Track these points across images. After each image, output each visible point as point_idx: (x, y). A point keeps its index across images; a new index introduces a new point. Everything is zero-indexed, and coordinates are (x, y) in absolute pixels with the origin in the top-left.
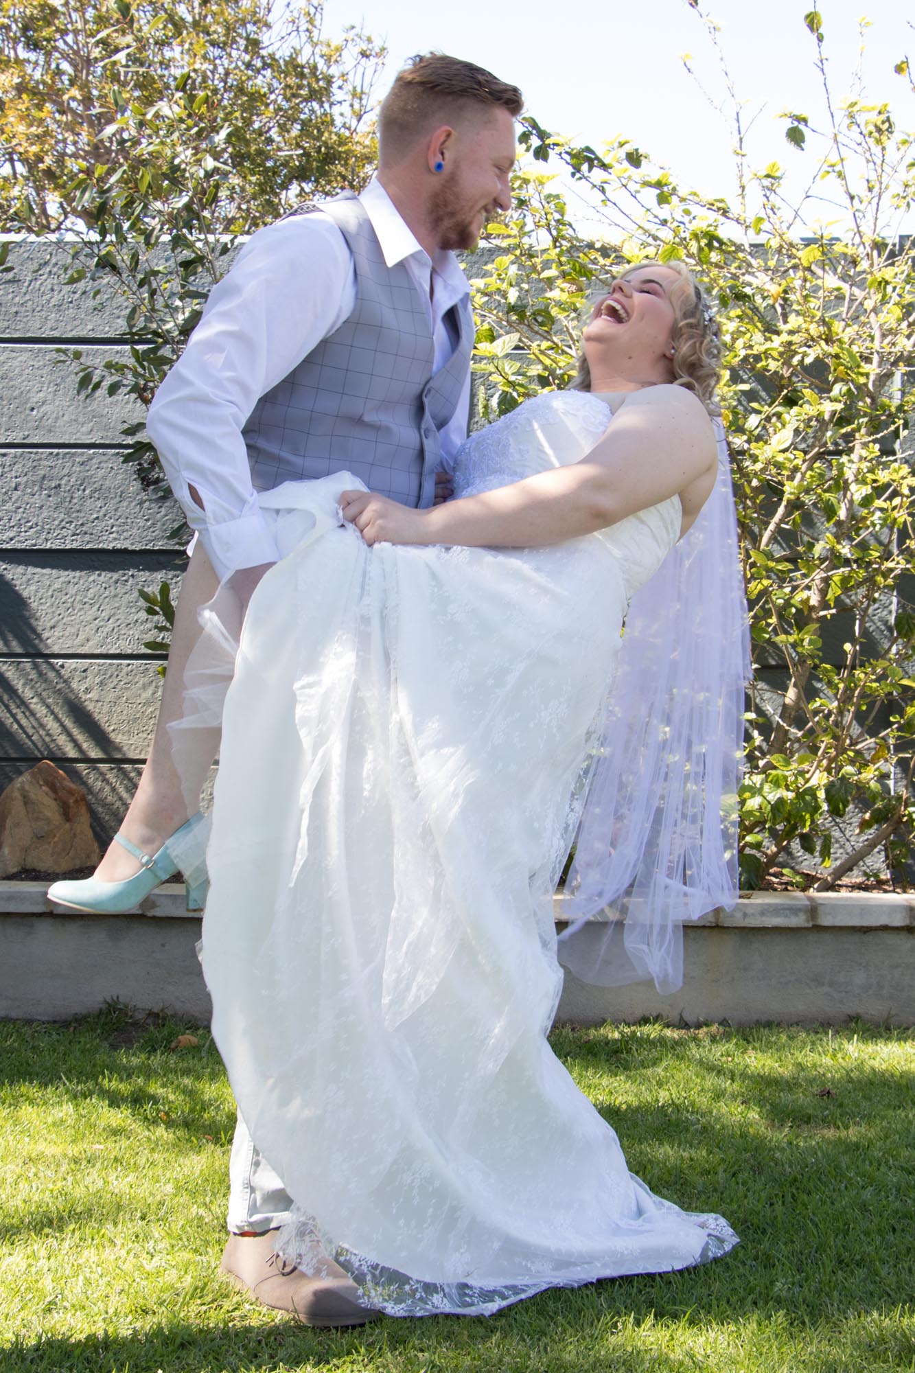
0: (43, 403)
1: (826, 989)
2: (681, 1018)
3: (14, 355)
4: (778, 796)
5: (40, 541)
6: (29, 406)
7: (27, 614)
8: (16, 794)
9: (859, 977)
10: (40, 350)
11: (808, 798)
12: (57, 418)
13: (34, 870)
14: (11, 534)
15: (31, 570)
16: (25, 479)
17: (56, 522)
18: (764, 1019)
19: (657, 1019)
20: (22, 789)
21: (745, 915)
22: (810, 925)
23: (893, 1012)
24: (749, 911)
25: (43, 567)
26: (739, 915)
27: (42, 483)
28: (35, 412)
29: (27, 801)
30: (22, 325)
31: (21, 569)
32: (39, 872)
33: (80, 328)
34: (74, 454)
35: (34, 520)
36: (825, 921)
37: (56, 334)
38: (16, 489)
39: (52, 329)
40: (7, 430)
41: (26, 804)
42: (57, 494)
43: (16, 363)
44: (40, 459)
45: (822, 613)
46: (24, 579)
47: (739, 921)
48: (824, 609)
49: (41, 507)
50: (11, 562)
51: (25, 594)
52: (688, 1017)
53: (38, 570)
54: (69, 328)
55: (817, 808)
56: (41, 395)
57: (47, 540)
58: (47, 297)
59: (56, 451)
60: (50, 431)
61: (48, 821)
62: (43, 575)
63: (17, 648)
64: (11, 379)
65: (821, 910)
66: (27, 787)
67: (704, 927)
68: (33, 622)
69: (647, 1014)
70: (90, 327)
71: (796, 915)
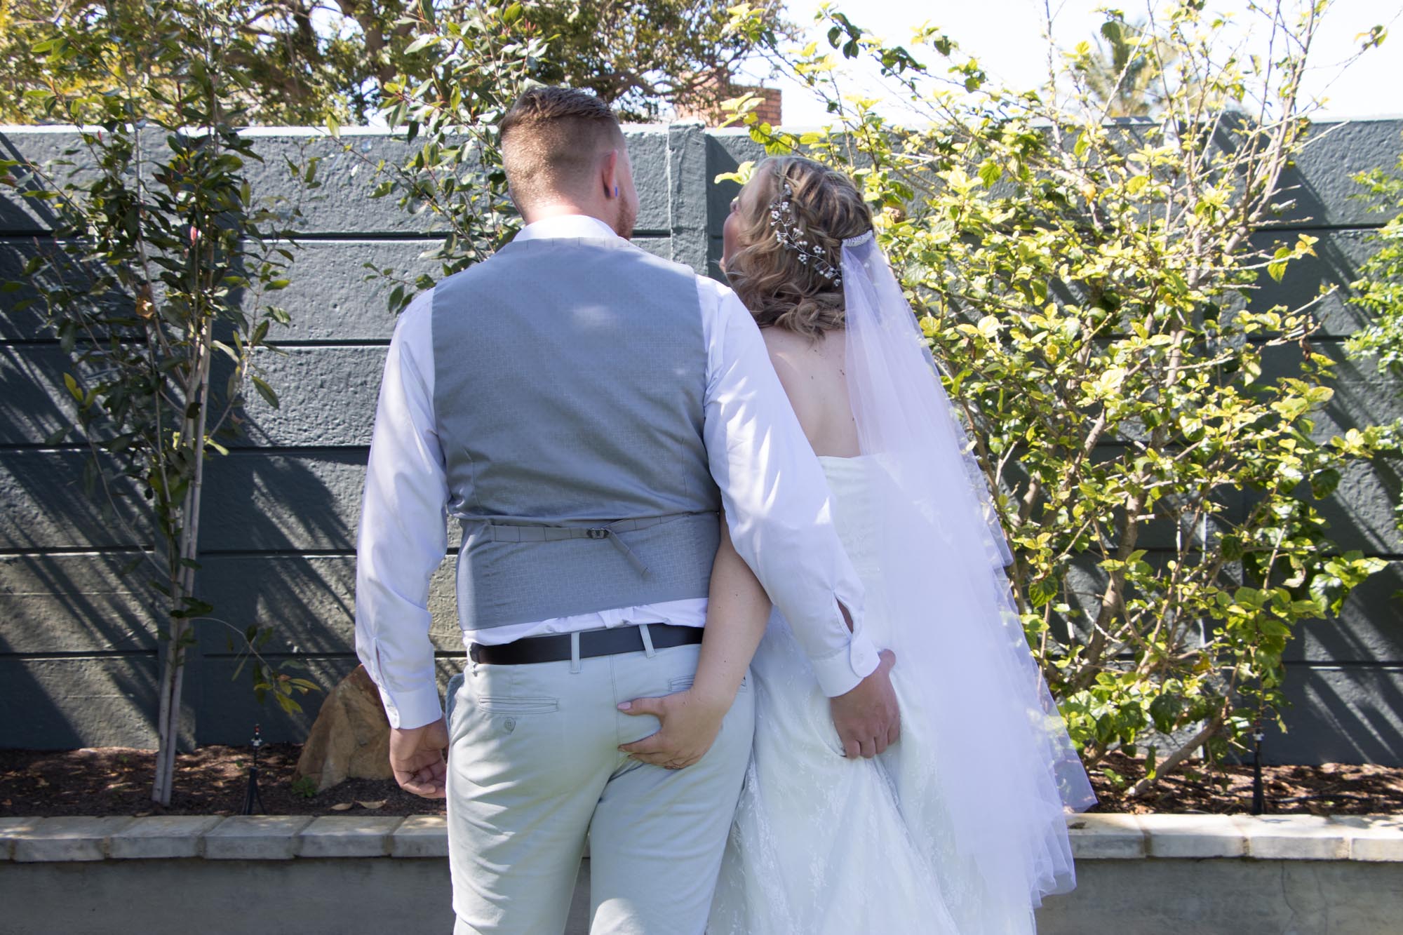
0: (346, 299)
1: (1160, 916)
3: (315, 251)
4: (1103, 712)
5: (348, 438)
6: (331, 302)
7: (337, 510)
8: (339, 704)
9: (1193, 905)
10: (340, 245)
11: (1132, 712)
12: (360, 315)
13: (359, 779)
14: (319, 432)
15: (340, 466)
16: (331, 376)
17: (364, 419)
20: (344, 698)
21: (1079, 847)
22: (1144, 856)
24: (1083, 843)
25: (352, 463)
27: (347, 380)
28: (338, 309)
29: (349, 709)
30: (321, 221)
31: (329, 466)
32: (364, 780)
33: (379, 223)
34: (379, 351)
35: (341, 417)
36: (1159, 852)
37: (356, 229)
38: (322, 386)
39: (352, 225)
40: (310, 327)
41: (348, 712)
42: (363, 391)
43: (316, 259)
44: (345, 357)
45: (1140, 518)
46: (334, 475)
48: (1141, 514)
49: (348, 404)
50: (319, 459)
51: (335, 491)
53: (347, 467)
54: (369, 223)
55: (1142, 721)
56: (343, 291)
57: (355, 437)
58: (346, 192)
59: (360, 347)
60: (354, 328)
61: (371, 728)
62: (352, 472)
63: (326, 544)
64: (313, 276)
65: (1155, 842)
66: (348, 695)
68: (343, 518)
70: (390, 222)
71: (1130, 846)
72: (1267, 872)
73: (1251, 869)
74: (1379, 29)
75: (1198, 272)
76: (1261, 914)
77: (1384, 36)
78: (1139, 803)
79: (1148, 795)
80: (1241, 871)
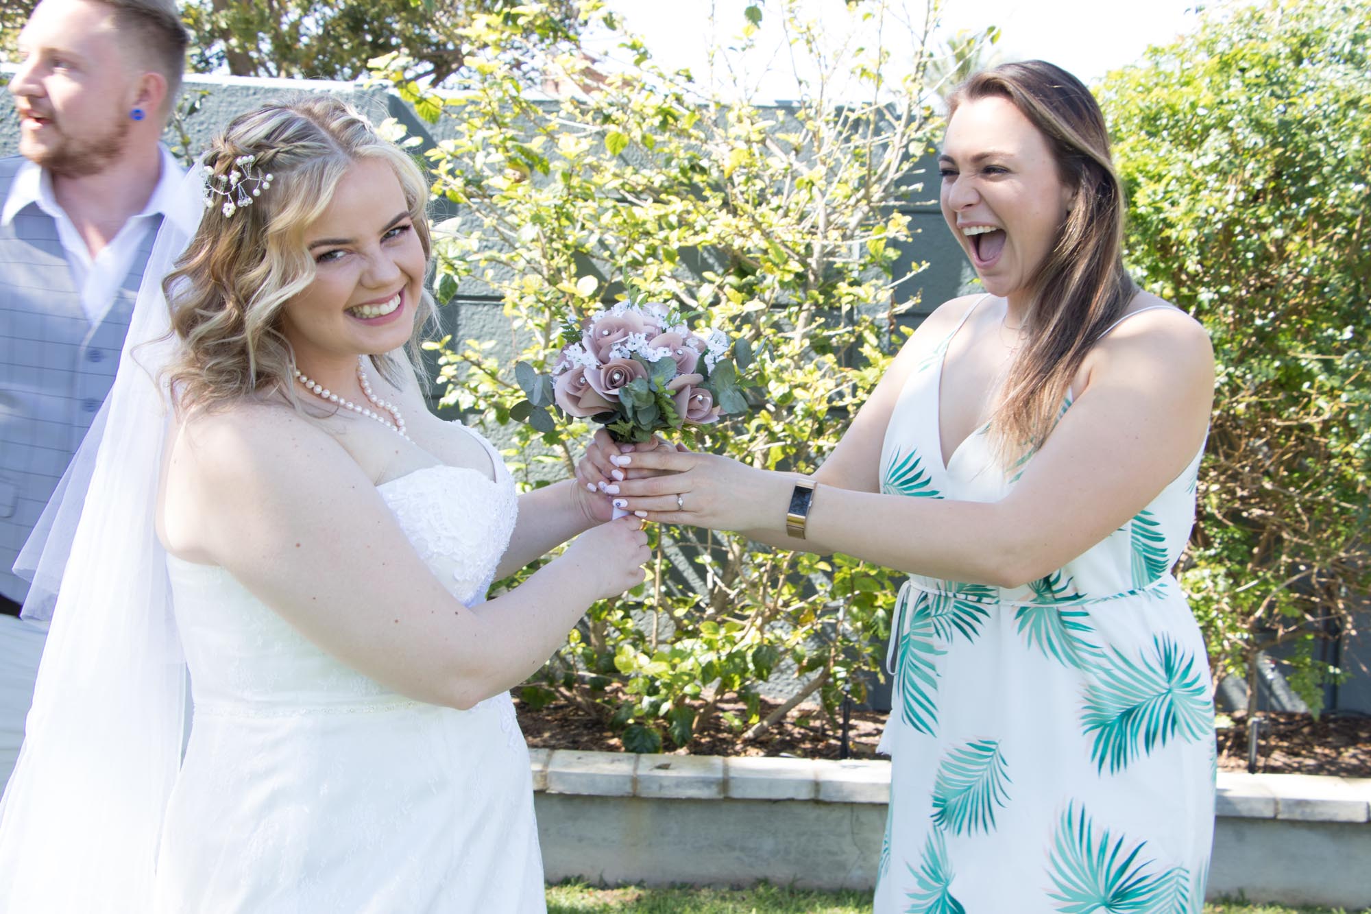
1: (737, 853)
2: (601, 877)
4: (709, 659)
9: (768, 844)
11: (735, 662)
18: (678, 881)
19: (579, 879)
21: (661, 787)
22: (721, 797)
23: (799, 876)
24: (665, 783)
26: (655, 787)
36: (736, 793)
47: (654, 792)
52: (609, 878)
55: (746, 670)
65: (732, 783)
67: (622, 797)
69: (569, 875)
71: (709, 787)
72: (836, 814)
73: (823, 811)
74: (992, 29)
75: (824, 247)
76: (830, 853)
77: (998, 34)
78: (754, 746)
79: (763, 738)
80: (812, 813)
